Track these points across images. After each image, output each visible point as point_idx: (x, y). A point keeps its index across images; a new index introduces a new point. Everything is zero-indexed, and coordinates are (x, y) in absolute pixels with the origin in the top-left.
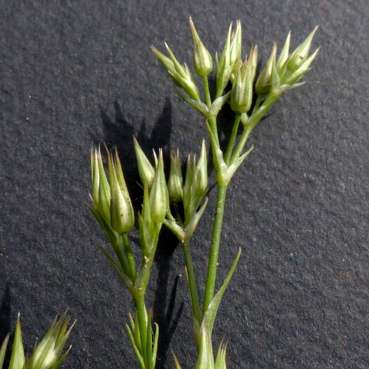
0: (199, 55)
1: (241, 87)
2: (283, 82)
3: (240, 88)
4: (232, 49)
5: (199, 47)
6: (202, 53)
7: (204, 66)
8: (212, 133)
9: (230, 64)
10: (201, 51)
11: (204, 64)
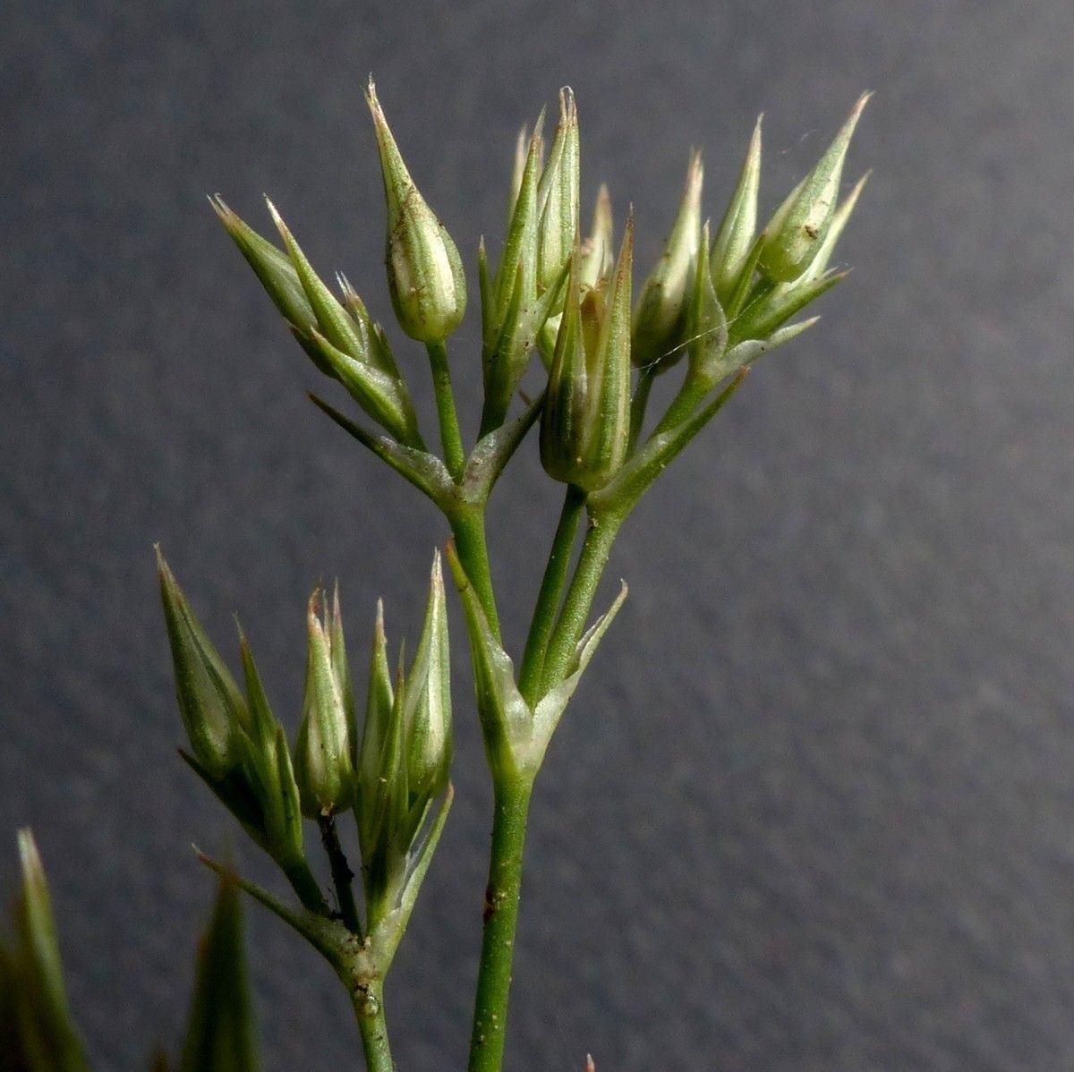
0: (407, 253)
1: (585, 388)
2: (737, 334)
3: (581, 393)
4: (543, 218)
5: (408, 218)
6: (421, 247)
7: (434, 305)
8: (470, 591)
9: (540, 292)
10: (418, 233)
11: (432, 296)
